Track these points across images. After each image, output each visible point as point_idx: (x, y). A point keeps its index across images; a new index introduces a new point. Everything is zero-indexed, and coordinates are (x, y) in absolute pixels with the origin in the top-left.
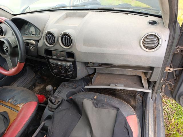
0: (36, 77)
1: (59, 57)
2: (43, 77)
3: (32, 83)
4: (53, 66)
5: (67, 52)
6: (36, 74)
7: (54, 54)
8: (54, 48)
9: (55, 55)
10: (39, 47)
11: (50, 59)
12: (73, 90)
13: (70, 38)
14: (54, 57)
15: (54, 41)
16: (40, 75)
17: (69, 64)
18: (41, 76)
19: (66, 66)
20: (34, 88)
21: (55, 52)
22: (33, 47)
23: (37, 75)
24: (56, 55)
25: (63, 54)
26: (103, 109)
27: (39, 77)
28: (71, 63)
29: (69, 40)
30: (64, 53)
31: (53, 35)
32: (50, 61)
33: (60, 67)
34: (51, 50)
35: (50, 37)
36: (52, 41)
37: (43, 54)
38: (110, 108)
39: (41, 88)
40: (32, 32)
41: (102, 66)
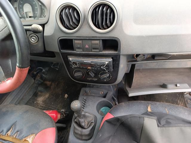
0: (36, 84)
1: (87, 50)
2: (45, 82)
3: (31, 93)
4: (76, 66)
5: (103, 40)
6: (34, 79)
7: (79, 46)
8: (78, 34)
9: (79, 48)
10: (48, 37)
11: (68, 57)
12: (104, 99)
13: (112, 11)
14: (78, 51)
15: (78, 21)
16: (40, 80)
17: (107, 61)
18: (42, 81)
19: (102, 66)
20: (36, 100)
21: (80, 42)
22: (34, 38)
23: (37, 80)
24: (82, 47)
25: (95, 44)
26: (170, 128)
27: (40, 83)
28: (111, 60)
29: (110, 16)
30: (97, 42)
31: (74, 9)
32: (70, 59)
33: (89, 68)
34: (72, 40)
35: (70, 13)
36: (74, 20)
37: (55, 47)
38: (181, 125)
39: (47, 99)
40: (26, 13)
41: (155, 59)
